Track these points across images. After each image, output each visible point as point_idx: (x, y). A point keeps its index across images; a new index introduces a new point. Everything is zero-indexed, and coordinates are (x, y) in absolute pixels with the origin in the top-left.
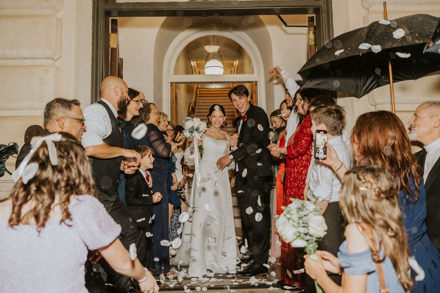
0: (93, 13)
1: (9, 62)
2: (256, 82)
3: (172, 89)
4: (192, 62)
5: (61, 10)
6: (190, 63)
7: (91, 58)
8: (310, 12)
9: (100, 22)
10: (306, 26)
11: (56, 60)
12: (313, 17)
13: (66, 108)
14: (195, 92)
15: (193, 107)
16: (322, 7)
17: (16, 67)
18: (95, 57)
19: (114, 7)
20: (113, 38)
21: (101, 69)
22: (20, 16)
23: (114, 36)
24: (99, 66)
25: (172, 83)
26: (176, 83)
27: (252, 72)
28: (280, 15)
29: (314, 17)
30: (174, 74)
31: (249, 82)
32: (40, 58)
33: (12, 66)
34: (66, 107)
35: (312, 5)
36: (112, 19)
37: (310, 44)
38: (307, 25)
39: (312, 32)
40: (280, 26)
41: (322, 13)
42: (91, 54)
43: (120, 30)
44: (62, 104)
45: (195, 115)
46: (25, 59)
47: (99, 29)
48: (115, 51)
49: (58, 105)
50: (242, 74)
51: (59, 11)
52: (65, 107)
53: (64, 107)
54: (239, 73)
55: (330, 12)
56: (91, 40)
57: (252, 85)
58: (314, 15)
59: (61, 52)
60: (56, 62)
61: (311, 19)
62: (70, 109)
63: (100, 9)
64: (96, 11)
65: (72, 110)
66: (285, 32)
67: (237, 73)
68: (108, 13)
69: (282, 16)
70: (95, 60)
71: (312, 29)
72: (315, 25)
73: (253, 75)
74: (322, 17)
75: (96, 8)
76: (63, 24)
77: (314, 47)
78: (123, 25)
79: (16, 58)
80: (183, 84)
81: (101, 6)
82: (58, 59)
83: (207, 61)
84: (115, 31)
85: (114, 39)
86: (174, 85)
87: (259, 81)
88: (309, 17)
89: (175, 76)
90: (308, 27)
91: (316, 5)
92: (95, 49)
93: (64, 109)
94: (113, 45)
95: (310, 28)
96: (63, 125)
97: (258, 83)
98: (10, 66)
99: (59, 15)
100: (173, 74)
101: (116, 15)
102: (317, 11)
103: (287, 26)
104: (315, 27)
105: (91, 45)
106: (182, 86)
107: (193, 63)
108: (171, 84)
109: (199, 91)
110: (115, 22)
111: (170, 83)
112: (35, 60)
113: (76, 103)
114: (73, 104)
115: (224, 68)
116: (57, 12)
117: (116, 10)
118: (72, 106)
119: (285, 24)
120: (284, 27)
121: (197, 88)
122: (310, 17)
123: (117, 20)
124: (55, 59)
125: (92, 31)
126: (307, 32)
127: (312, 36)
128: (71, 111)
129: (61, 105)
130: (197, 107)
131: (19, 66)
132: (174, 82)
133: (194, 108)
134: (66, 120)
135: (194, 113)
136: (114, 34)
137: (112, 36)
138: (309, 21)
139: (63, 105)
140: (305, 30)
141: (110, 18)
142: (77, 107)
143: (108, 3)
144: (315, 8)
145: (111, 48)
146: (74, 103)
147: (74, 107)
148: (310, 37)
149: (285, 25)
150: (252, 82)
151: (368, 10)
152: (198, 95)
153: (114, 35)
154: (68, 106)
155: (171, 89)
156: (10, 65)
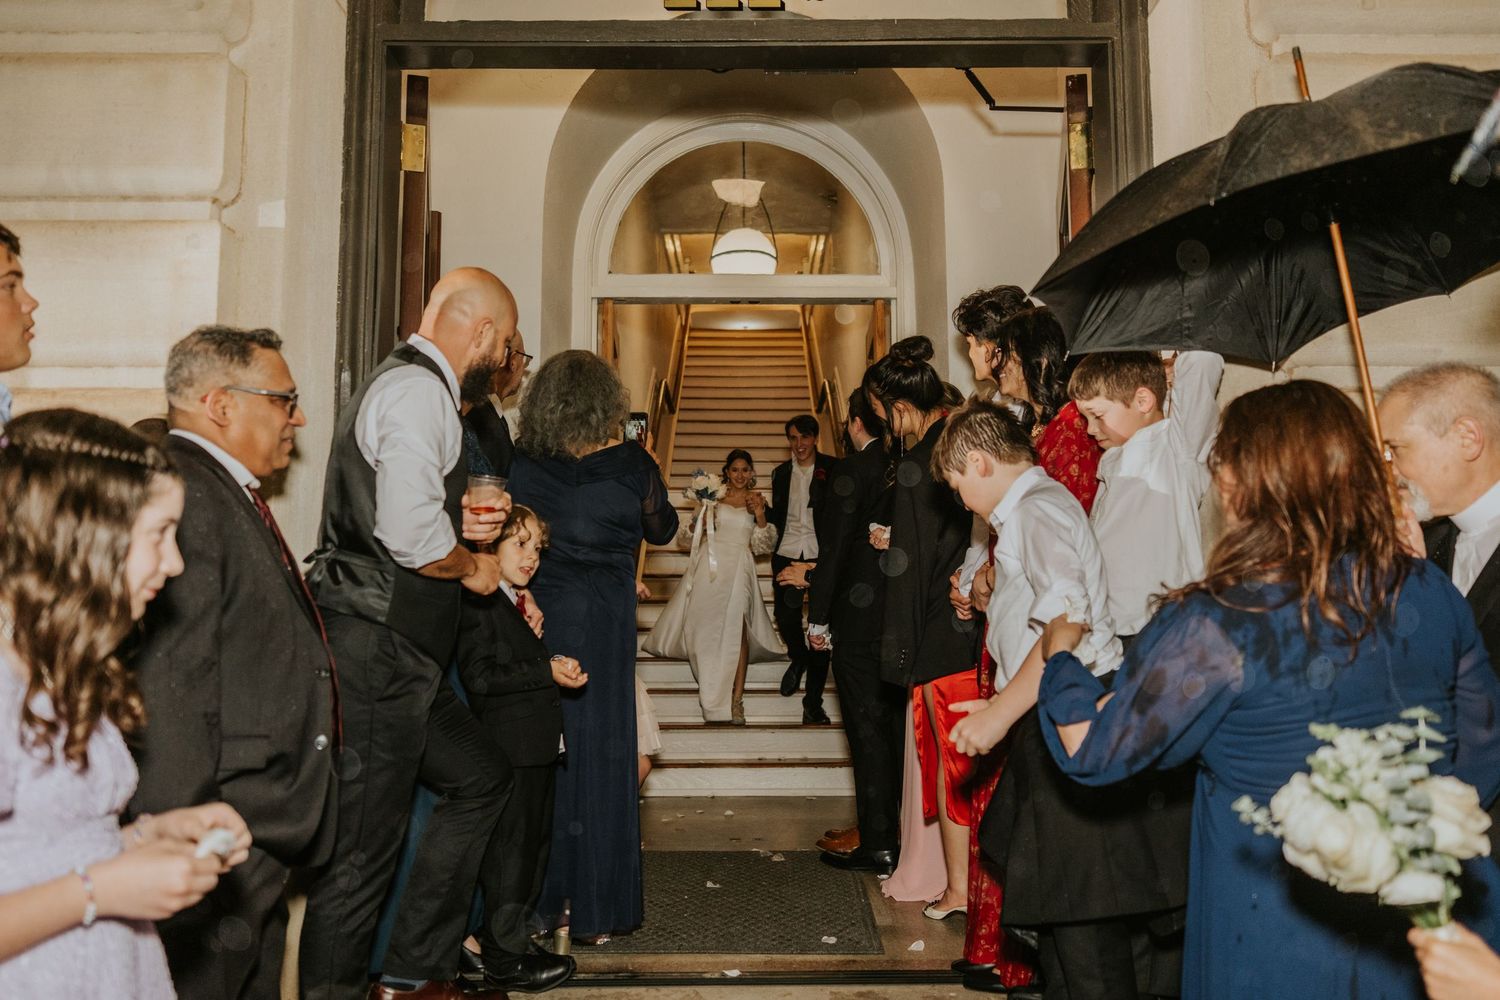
0: (347, 53)
1: (71, 210)
2: (887, 302)
3: (604, 322)
4: (668, 239)
5: (244, 39)
6: (664, 244)
7: (339, 202)
8: (1074, 59)
9: (369, 85)
10: (1060, 110)
11: (226, 206)
12: (1084, 77)
13: (232, 360)
14: (678, 341)
15: (671, 389)
16: (1113, 43)
17: (93, 224)
18: (352, 199)
19: (420, 37)
20: (414, 141)
21: (372, 242)
22: (110, 59)
23: (415, 133)
24: (365, 232)
25: (602, 301)
26: (618, 301)
27: (874, 269)
28: (972, 70)
29: (1085, 75)
30: (610, 272)
31: (863, 301)
32: (172, 198)
33: (82, 223)
34: (231, 355)
35: (1082, 35)
36: (410, 77)
37: (1073, 167)
38: (1062, 103)
39: (1079, 127)
40: (970, 102)
41: (1113, 62)
42: (339, 191)
43: (436, 112)
44: (220, 344)
45: (676, 417)
46: (125, 198)
47: (369, 108)
48: (417, 182)
49: (206, 351)
50: (837, 272)
51: (237, 44)
52: (228, 356)
53: (225, 355)
54: (829, 273)
55: (1141, 59)
56: (341, 144)
57: (875, 310)
58: (1088, 71)
59: (241, 179)
60: (225, 212)
61: (1076, 86)
62: (246, 363)
63: (371, 40)
64: (357, 46)
65: (253, 364)
66: (990, 127)
67: (821, 272)
68: (397, 56)
69: (976, 71)
70: (352, 210)
71: (1080, 116)
72: (1090, 104)
73: (878, 277)
74: (1114, 76)
75: (358, 37)
76: (250, 85)
77: (1085, 178)
78: (448, 95)
79: (95, 197)
80: (639, 306)
81: (374, 29)
82: (234, 201)
83: (719, 236)
84: (419, 114)
85: (417, 143)
86: (609, 308)
87: (896, 299)
88: (1069, 78)
89: (613, 276)
90: (1065, 113)
91: (1093, 36)
92: (353, 174)
93: (226, 363)
94: (410, 162)
95: (1072, 113)
96: (224, 414)
97: (893, 303)
98: (75, 221)
99: (237, 55)
100: (606, 271)
101: (424, 60)
102: (1097, 55)
103: (994, 108)
104: (1089, 111)
105: (340, 158)
106: (636, 313)
107: (673, 245)
108: (599, 304)
109: (690, 338)
110: (419, 87)
111: (595, 302)
112: (157, 204)
113: (268, 340)
114: (254, 346)
115: (776, 258)
116: (232, 44)
117: (425, 44)
118: (253, 350)
119: (990, 100)
120: (985, 108)
121: (684, 329)
122: (1072, 76)
123: (425, 80)
124: (224, 200)
125: (343, 112)
126: (1063, 131)
127: (1078, 142)
128: (248, 368)
129: (215, 351)
130: (681, 393)
131: (103, 221)
132: (611, 299)
133: (671, 393)
134: (232, 397)
135: (672, 411)
136: (415, 126)
137: (411, 132)
138: (1069, 90)
139: (222, 348)
140: (1057, 121)
141: (405, 73)
142: (269, 353)
143: (398, 22)
144: (1088, 45)
145: (405, 171)
146: (259, 342)
147: (261, 355)
148: (1073, 146)
149: (988, 106)
150: (873, 302)
151: (1270, 51)
152: (686, 352)
153: (416, 130)
154: (238, 353)
155: (601, 322)
156: (72, 218)
